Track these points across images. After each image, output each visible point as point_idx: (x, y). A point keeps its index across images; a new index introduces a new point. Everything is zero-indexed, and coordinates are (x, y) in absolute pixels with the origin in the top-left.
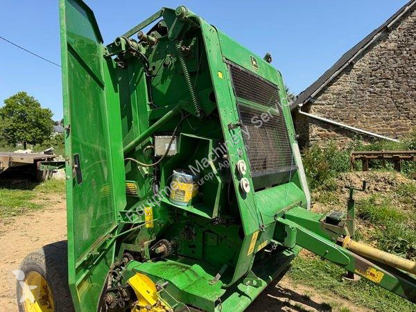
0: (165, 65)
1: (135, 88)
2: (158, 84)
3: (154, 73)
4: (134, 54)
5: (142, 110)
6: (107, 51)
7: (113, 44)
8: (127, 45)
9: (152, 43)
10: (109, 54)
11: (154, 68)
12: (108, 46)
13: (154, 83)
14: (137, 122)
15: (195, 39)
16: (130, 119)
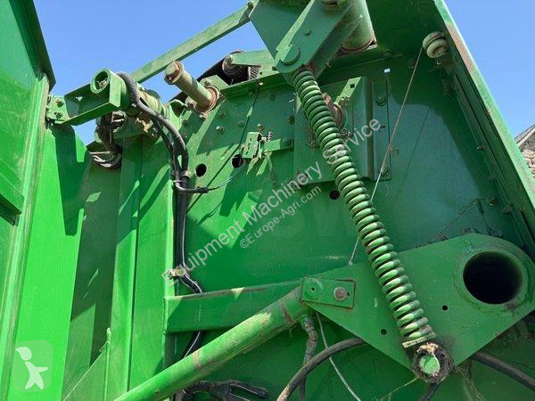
0: (238, 161)
1: (134, 224)
2: (208, 216)
3: (201, 182)
4: (147, 127)
5: (146, 295)
6: (64, 111)
7: (85, 91)
8: (129, 98)
9: (203, 105)
10: (66, 117)
11: (201, 170)
12: (70, 97)
13: (196, 212)
14: (123, 332)
15: (356, 81)
16: (103, 322)
